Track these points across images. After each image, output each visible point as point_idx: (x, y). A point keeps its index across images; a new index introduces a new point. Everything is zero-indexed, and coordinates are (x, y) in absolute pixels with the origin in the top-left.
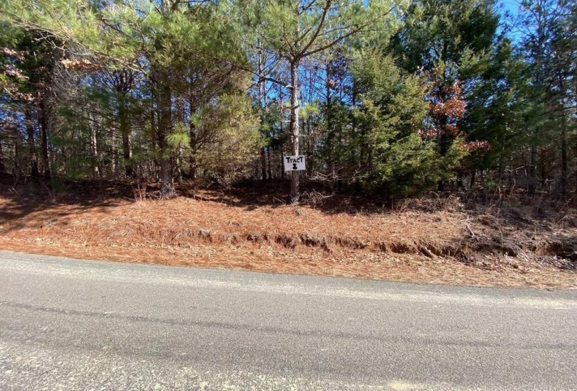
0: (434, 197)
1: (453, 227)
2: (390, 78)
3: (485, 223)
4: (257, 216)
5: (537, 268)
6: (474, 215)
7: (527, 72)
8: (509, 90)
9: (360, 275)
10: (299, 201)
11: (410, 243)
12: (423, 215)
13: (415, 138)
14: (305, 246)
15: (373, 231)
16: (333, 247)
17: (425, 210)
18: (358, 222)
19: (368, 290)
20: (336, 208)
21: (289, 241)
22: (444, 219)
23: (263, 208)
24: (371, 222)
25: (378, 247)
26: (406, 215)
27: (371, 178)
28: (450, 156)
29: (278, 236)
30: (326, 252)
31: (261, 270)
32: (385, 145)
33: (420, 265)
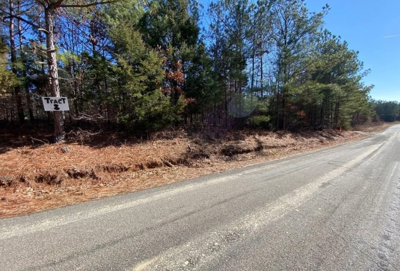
0: (172, 130)
1: (182, 147)
2: (139, 48)
3: (196, 143)
4: (10, 159)
5: (217, 162)
6: (192, 139)
7: (211, 63)
8: (203, 71)
9: (122, 192)
10: (65, 139)
11: (158, 160)
12: (166, 141)
13: (159, 92)
14: (73, 179)
15: (134, 156)
16: (101, 175)
17: (167, 138)
18: (123, 151)
19: (126, 202)
20: (104, 143)
21: (53, 178)
22: (177, 143)
23: (19, 150)
24: (132, 150)
25: (138, 167)
26: (156, 143)
27: (131, 118)
28: (178, 105)
29: (38, 176)
30: (95, 180)
31: (14, 215)
32: (139, 95)
33: (164, 173)
